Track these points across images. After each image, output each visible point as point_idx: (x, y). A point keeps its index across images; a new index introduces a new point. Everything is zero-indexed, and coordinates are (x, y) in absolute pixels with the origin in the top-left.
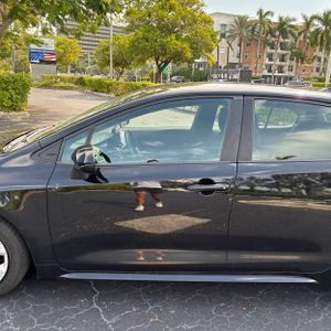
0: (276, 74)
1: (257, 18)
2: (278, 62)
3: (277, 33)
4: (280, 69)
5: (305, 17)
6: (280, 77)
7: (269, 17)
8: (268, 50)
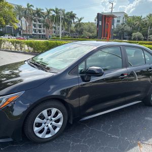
0: (38, 33)
1: (27, 7)
2: (38, 28)
3: (36, 15)
4: (40, 31)
5: (47, 9)
6: (40, 35)
7: (32, 7)
8: (33, 22)
